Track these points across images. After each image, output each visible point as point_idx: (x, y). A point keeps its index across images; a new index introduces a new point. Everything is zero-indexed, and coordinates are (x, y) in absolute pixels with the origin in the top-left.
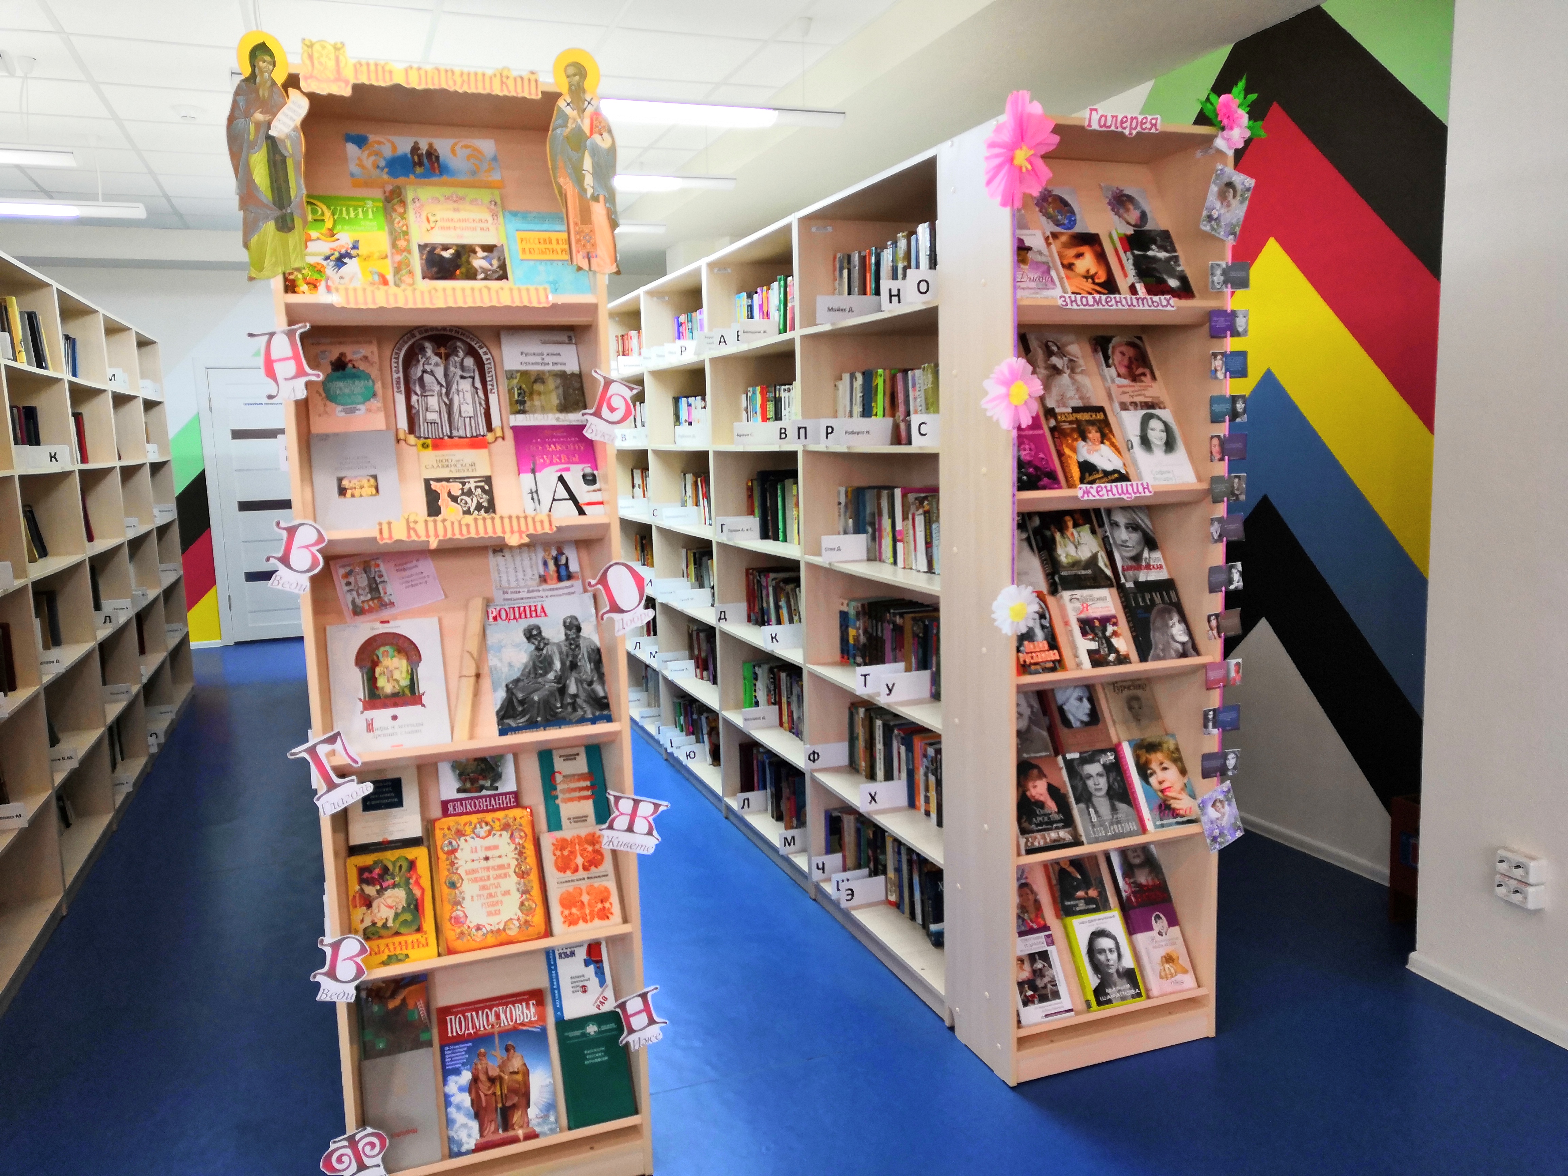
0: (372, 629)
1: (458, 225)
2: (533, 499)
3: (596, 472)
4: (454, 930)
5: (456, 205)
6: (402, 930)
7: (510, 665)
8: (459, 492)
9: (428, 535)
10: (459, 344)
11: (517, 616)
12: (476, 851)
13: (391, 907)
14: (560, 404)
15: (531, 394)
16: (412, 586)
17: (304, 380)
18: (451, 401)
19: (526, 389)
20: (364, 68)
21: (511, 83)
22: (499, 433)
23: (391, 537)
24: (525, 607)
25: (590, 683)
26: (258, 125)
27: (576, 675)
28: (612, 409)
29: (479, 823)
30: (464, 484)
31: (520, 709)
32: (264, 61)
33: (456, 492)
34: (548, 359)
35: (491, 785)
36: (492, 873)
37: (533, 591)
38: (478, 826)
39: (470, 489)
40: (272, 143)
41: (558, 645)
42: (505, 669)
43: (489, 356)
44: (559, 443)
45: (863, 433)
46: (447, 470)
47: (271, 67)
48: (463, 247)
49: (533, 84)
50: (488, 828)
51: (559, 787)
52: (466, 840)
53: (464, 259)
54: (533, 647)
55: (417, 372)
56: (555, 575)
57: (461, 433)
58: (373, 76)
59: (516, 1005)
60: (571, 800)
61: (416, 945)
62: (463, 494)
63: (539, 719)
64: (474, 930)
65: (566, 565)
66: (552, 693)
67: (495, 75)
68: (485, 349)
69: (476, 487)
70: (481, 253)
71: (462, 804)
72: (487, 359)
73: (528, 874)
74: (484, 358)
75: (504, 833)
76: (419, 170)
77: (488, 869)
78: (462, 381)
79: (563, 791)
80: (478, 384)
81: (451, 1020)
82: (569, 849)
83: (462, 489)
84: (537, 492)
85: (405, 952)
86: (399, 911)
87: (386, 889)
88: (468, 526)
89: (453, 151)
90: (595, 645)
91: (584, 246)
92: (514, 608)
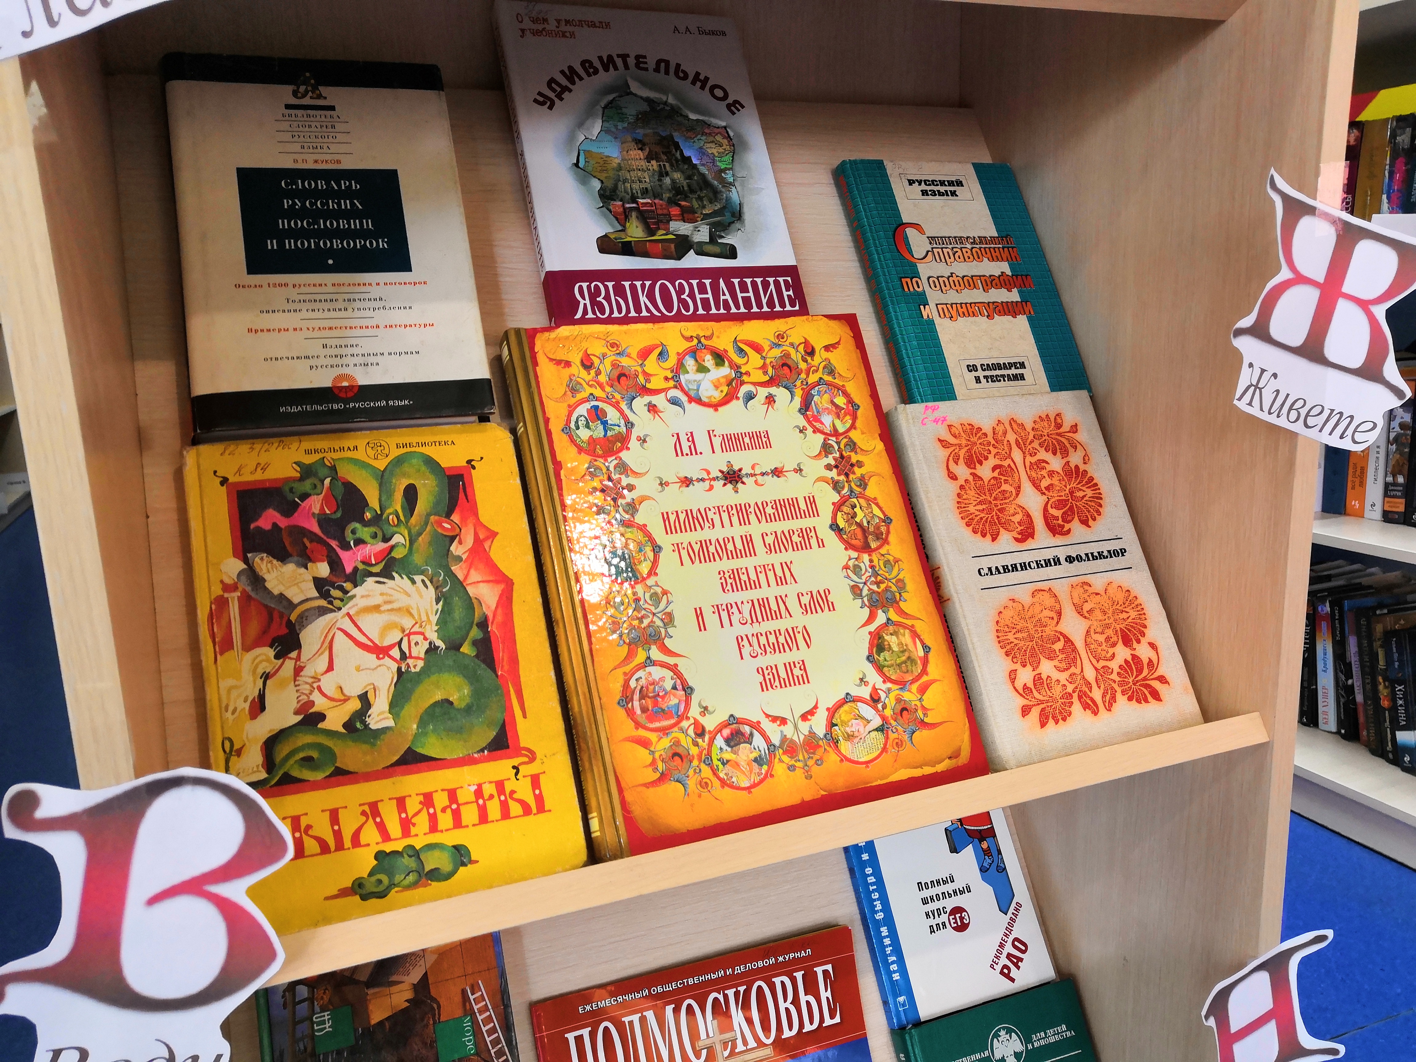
13: (380, 651)
35: (713, 239)
36: (756, 529)
51: (925, 270)
59: (777, 980)
60: (968, 310)
71: (620, 291)
73: (884, 540)
77: (742, 513)
79: (939, 283)
81: (579, 1039)
82: (992, 462)
85: (451, 838)
86: (417, 666)
87: (356, 578)
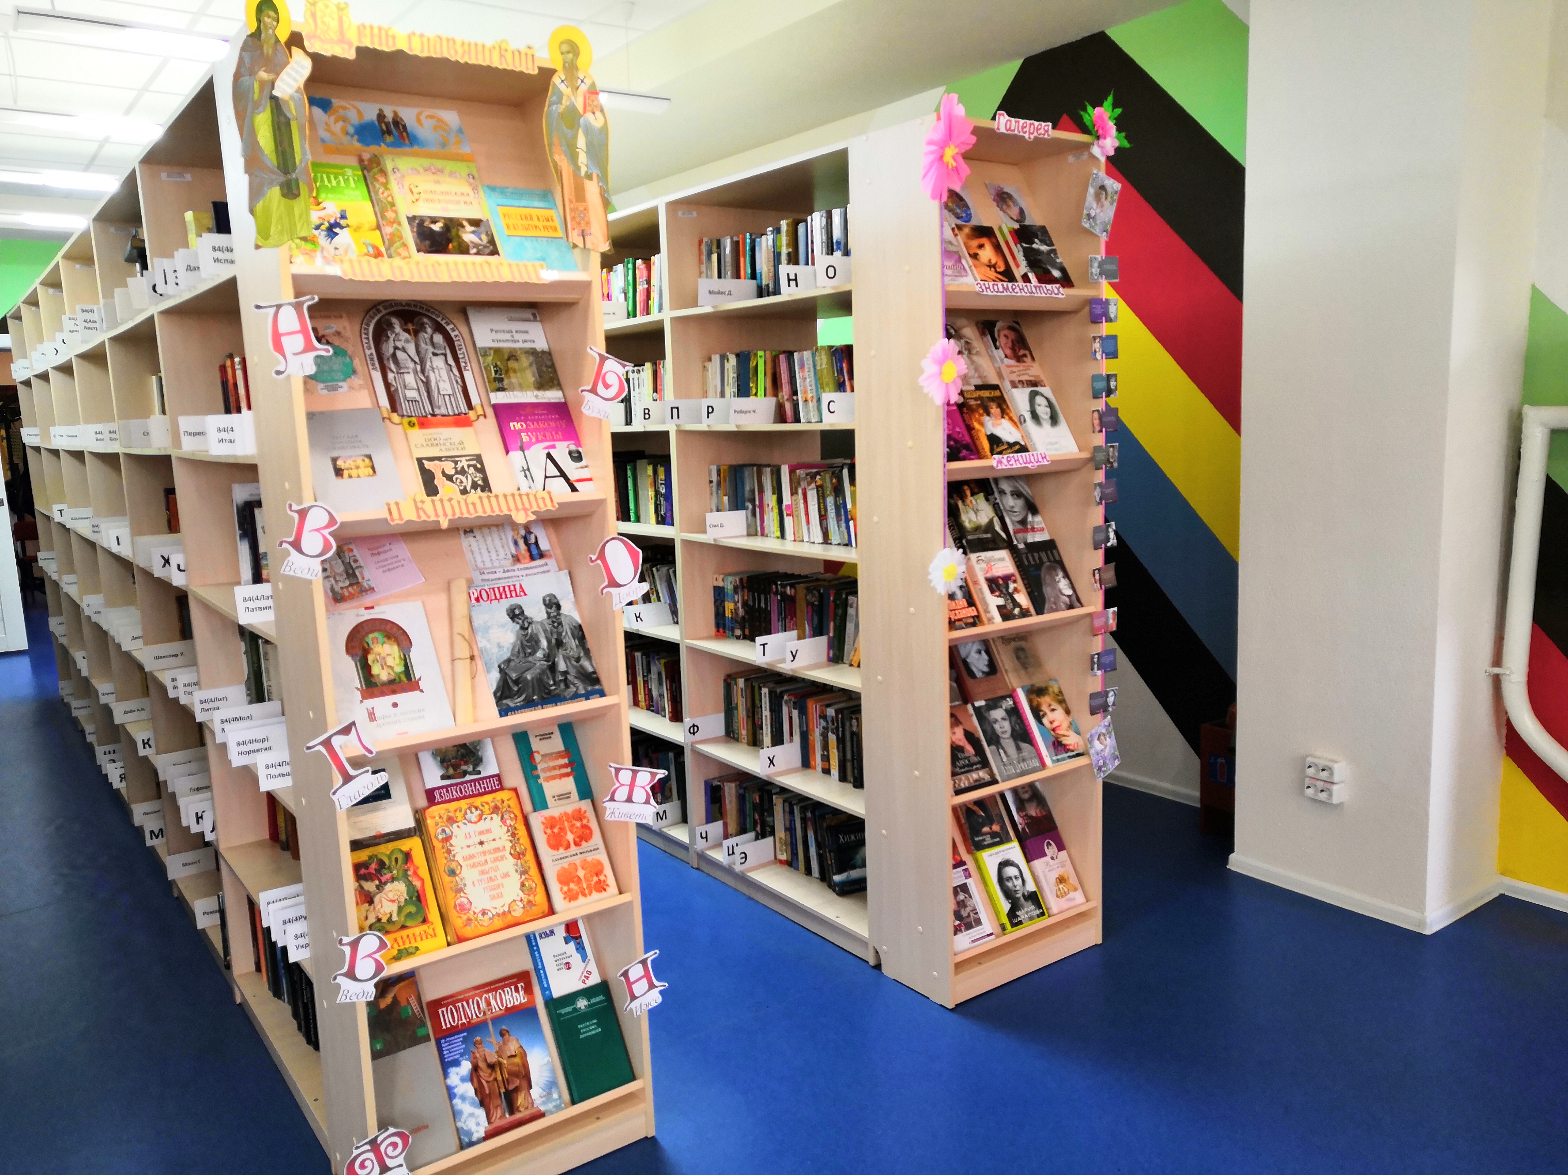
0: (357, 615)
1: (442, 197)
2: (526, 476)
3: (580, 449)
4: (460, 917)
5: (435, 177)
6: (408, 924)
7: (499, 646)
8: (453, 472)
9: (437, 515)
10: (425, 320)
11: (498, 597)
12: (470, 837)
13: (394, 901)
14: (536, 382)
15: (507, 371)
16: (389, 570)
17: (312, 355)
18: (427, 378)
19: (502, 367)
20: (368, 31)
21: (509, 56)
22: (480, 412)
23: (401, 518)
24: (504, 587)
25: (578, 660)
26: (262, 84)
27: (564, 652)
28: (607, 386)
29: (469, 808)
30: (456, 463)
31: (515, 689)
32: (269, 17)
33: (450, 471)
34: (518, 337)
35: (474, 769)
36: (489, 857)
37: (508, 571)
38: (468, 811)
39: (463, 467)
40: (276, 103)
41: (541, 623)
42: (495, 650)
43: (457, 333)
44: (541, 420)
45: (749, 412)
46: (438, 448)
47: (275, 23)
48: (451, 220)
49: (530, 58)
50: (479, 812)
51: (539, 767)
52: (458, 827)
53: (454, 232)
54: (518, 627)
55: (388, 349)
56: (527, 554)
57: (443, 411)
58: (376, 40)
59: (505, 989)
60: (553, 778)
61: (424, 937)
62: (457, 473)
63: (535, 698)
64: (480, 915)
65: (536, 543)
66: (543, 672)
67: (494, 48)
68: (451, 326)
69: (469, 466)
70: (469, 228)
71: (447, 791)
72: (456, 336)
73: (524, 855)
74: (453, 334)
75: (495, 816)
76: (389, 139)
77: (484, 853)
78: (434, 358)
79: (544, 770)
80: (451, 361)
81: (443, 1012)
82: (558, 827)
83: (456, 468)
84: (528, 469)
85: (414, 945)
86: (402, 904)
87: (385, 883)
88: (474, 504)
89: (419, 121)
90: (577, 622)
91: (579, 223)
92: (493, 589)
